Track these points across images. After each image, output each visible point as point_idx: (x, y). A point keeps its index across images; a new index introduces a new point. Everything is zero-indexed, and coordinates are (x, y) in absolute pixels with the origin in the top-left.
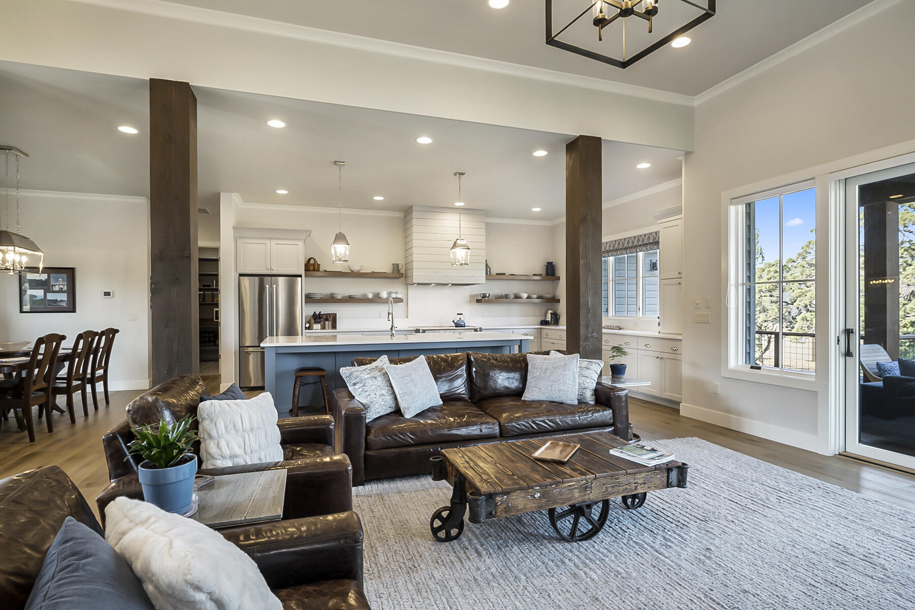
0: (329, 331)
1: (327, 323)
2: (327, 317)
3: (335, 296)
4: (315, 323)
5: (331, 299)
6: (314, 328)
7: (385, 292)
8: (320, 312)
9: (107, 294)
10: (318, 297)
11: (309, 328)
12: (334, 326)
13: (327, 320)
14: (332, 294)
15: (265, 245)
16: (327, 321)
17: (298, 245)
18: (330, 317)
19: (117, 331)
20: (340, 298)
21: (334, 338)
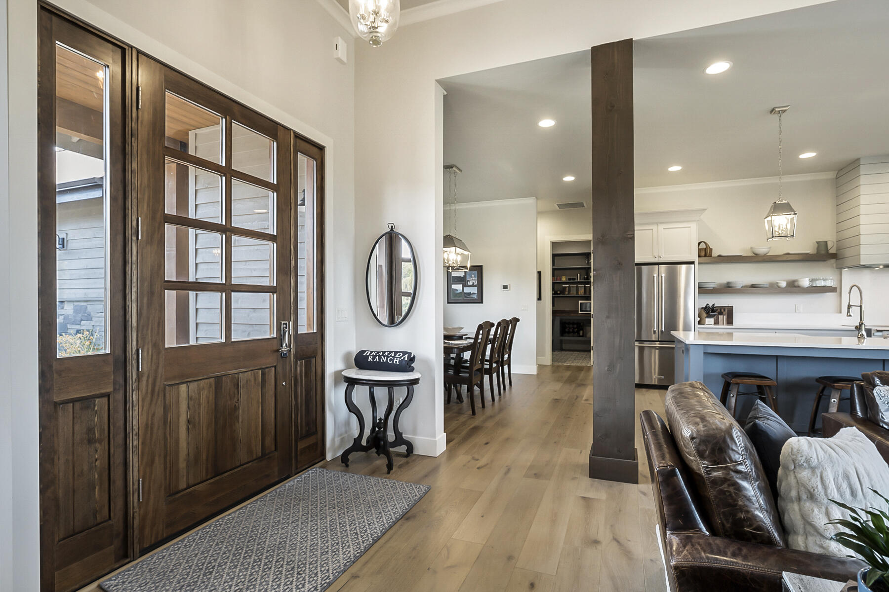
0: (723, 327)
1: (721, 317)
2: (721, 310)
3: (732, 285)
4: (707, 317)
5: (727, 289)
6: (707, 323)
7: (807, 279)
8: (714, 305)
9: (505, 287)
10: (711, 287)
11: (699, 323)
12: (730, 321)
13: (721, 313)
14: (728, 283)
15: (651, 231)
16: (721, 315)
17: (690, 227)
18: (724, 310)
19: (518, 320)
20: (739, 287)
21: (730, 335)
